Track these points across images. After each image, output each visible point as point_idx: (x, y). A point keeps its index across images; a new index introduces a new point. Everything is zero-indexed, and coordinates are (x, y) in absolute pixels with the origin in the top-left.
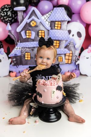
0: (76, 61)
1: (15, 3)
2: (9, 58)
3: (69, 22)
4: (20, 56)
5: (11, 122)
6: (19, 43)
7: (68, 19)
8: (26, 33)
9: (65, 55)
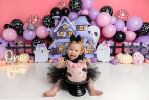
0: (94, 52)
1: (53, 14)
2: (48, 50)
3: (89, 26)
4: (56, 49)
5: (45, 95)
6: (55, 40)
7: (88, 23)
8: (60, 33)
9: (87, 47)
